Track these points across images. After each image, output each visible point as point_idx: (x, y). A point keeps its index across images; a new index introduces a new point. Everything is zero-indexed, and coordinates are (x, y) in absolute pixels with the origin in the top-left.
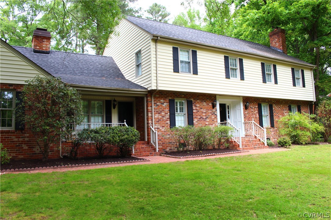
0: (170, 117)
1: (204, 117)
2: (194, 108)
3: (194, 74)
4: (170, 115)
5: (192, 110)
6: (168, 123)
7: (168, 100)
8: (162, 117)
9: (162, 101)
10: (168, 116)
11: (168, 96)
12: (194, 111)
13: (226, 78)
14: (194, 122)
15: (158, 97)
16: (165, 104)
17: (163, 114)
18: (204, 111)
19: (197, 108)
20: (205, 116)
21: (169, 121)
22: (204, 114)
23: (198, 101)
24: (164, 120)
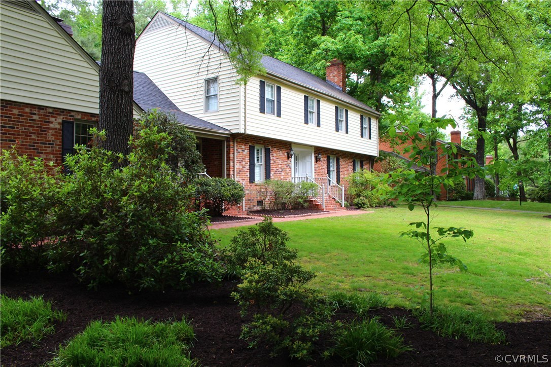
0: (250, 167)
1: (280, 170)
2: (271, 158)
3: (278, 116)
4: (250, 165)
5: (270, 160)
6: (247, 176)
7: (248, 146)
8: (243, 167)
9: (243, 147)
10: (248, 167)
11: (249, 142)
12: (272, 162)
13: (305, 123)
14: (271, 175)
15: (240, 142)
16: (246, 151)
17: (244, 163)
18: (280, 163)
19: (274, 158)
20: (281, 168)
21: (249, 173)
22: (280, 166)
23: (275, 149)
24: (244, 171)
